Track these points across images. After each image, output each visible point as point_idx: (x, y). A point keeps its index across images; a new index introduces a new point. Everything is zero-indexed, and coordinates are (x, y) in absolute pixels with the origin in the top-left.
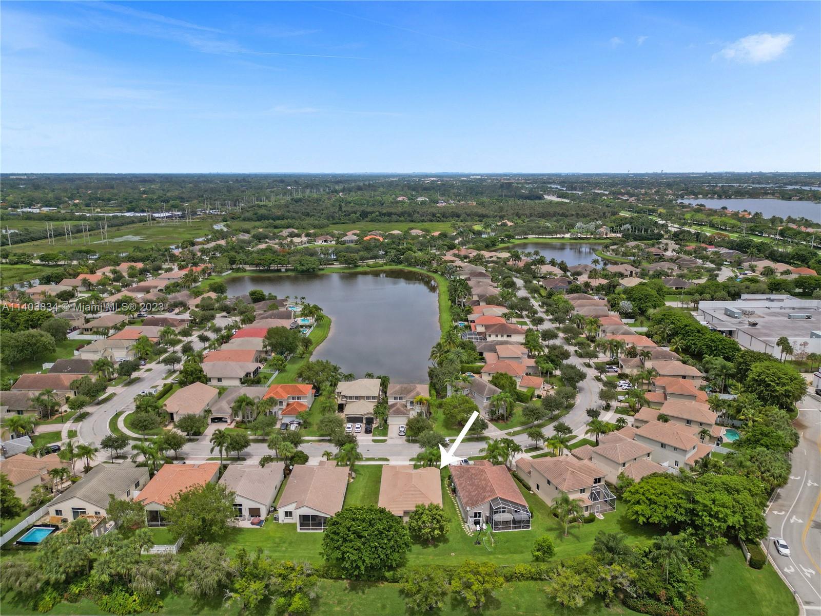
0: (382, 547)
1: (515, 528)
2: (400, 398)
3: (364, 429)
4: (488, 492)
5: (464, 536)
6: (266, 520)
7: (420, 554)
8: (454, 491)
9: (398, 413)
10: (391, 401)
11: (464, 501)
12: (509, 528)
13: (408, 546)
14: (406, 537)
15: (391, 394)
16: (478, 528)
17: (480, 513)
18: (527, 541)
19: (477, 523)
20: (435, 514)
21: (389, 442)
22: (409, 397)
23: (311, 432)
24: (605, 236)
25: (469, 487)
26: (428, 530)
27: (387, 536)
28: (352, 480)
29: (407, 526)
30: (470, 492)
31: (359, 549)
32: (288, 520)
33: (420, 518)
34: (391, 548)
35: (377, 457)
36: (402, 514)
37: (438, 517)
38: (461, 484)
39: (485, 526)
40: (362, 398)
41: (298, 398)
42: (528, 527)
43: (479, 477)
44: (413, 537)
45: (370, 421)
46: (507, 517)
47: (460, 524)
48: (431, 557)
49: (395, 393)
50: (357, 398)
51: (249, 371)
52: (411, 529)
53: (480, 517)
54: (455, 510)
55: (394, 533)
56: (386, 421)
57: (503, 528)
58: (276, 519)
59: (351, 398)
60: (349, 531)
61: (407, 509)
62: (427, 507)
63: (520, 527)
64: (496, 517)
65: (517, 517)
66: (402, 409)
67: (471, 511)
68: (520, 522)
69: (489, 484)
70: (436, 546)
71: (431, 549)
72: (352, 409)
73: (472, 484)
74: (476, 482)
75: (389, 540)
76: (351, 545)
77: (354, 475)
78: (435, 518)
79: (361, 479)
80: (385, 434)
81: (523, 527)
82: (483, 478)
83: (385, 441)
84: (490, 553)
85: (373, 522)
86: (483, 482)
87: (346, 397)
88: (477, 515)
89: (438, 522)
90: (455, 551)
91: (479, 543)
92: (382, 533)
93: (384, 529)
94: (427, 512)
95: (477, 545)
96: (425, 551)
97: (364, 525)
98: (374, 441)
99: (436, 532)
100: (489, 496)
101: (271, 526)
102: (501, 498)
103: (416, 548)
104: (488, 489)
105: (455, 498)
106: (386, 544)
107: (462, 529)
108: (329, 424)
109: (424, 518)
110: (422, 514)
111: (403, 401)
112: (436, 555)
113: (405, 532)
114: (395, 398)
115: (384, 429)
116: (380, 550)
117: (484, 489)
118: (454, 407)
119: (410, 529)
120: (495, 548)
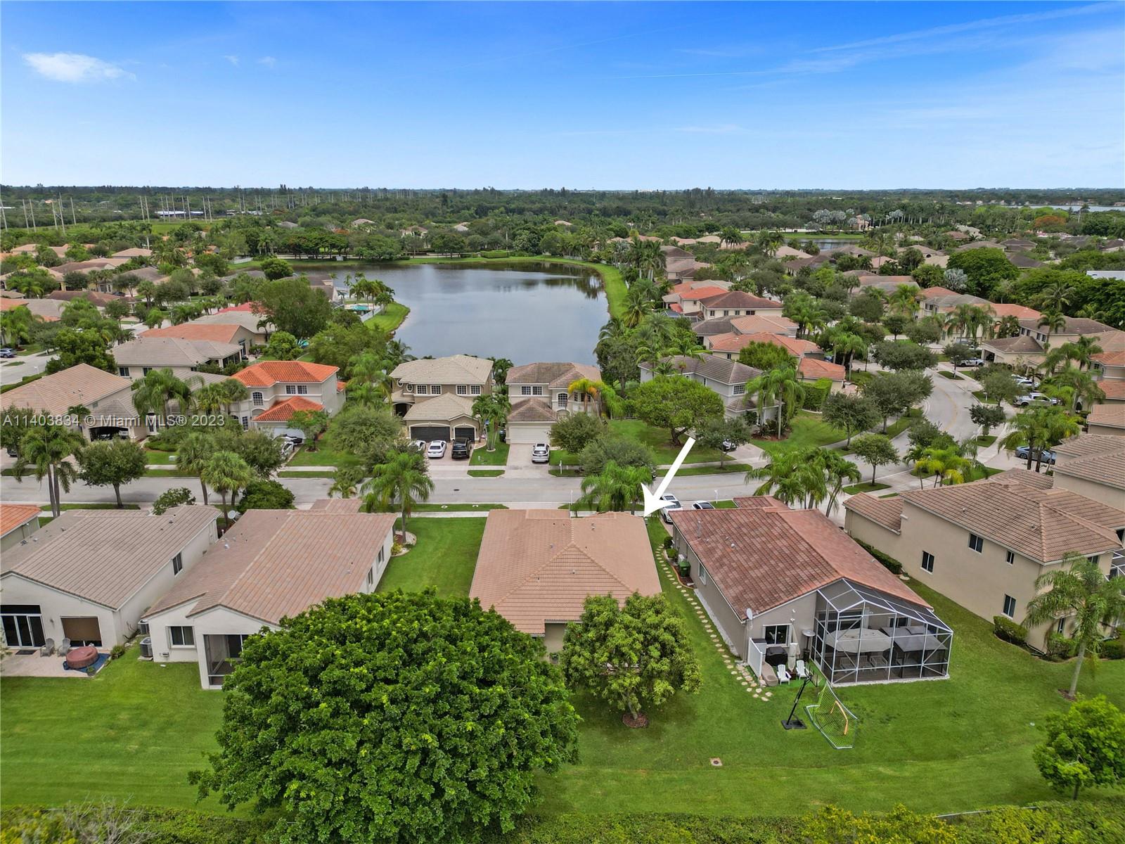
0: (454, 753)
1: (899, 674)
2: (537, 390)
3: (449, 453)
4: (804, 566)
5: (743, 701)
6: (119, 653)
7: (602, 763)
8: (685, 574)
9: (530, 416)
10: (515, 397)
11: (730, 594)
12: (882, 674)
13: (565, 739)
14: (554, 707)
15: (515, 380)
16: (782, 673)
17: (783, 630)
18: (955, 715)
19: (775, 659)
20: (656, 627)
21: (509, 474)
22: (557, 385)
23: (323, 458)
24: (860, 230)
25: (741, 558)
26: (632, 680)
27: (476, 703)
28: (404, 551)
29: (559, 666)
30: (744, 572)
31: (349, 763)
32: (180, 654)
33: (603, 639)
34: (493, 750)
35: (476, 503)
36: (539, 630)
37: (667, 637)
38: (710, 552)
39: (801, 669)
40: (449, 388)
41: (301, 389)
42: (941, 669)
43: (762, 530)
44: (583, 706)
45: (466, 435)
46: (873, 641)
47: (721, 664)
48: (642, 774)
49: (525, 378)
50: (436, 389)
51: (213, 355)
52: (575, 678)
53: (782, 639)
54: (699, 623)
55: (508, 691)
56: (503, 438)
57: (864, 676)
58: (146, 650)
59: (422, 388)
60: (314, 681)
61: (557, 617)
62: (622, 605)
63: (914, 672)
64: (841, 641)
65: (909, 641)
66: (541, 410)
67: (758, 622)
68: (916, 655)
69: (803, 546)
70: (655, 734)
71: (639, 746)
72: (425, 412)
73: (748, 550)
74: (757, 543)
75: (487, 720)
76: (315, 740)
77: (410, 538)
78: (656, 639)
79: (430, 549)
80: (503, 461)
81: (926, 672)
82: (776, 531)
83: (502, 472)
84: (844, 760)
85: (420, 647)
86: (782, 543)
87: (411, 387)
88: (777, 634)
89: (666, 651)
90: (720, 749)
91: (799, 724)
92: (457, 691)
93: (464, 677)
94: (628, 618)
95: (794, 732)
96: (619, 750)
97: (381, 657)
98: (471, 473)
99: (660, 686)
100: (812, 578)
101: (127, 671)
102: (851, 582)
103: (589, 741)
104: (802, 558)
105: (691, 592)
106: (472, 736)
107: (730, 677)
108: (358, 428)
109: (618, 637)
110: (609, 624)
111: (543, 397)
112: (659, 766)
113: (551, 687)
114: (525, 390)
115: (500, 449)
116: (444, 761)
117: (790, 561)
118: (664, 398)
119: (568, 676)
120: (858, 740)
